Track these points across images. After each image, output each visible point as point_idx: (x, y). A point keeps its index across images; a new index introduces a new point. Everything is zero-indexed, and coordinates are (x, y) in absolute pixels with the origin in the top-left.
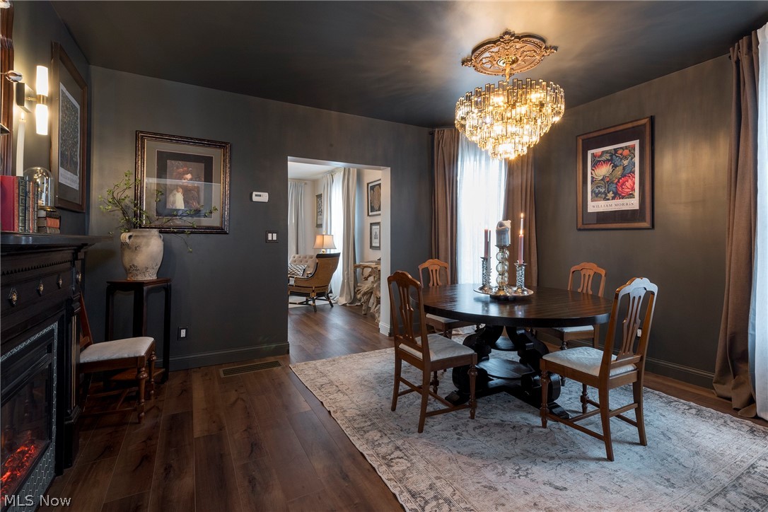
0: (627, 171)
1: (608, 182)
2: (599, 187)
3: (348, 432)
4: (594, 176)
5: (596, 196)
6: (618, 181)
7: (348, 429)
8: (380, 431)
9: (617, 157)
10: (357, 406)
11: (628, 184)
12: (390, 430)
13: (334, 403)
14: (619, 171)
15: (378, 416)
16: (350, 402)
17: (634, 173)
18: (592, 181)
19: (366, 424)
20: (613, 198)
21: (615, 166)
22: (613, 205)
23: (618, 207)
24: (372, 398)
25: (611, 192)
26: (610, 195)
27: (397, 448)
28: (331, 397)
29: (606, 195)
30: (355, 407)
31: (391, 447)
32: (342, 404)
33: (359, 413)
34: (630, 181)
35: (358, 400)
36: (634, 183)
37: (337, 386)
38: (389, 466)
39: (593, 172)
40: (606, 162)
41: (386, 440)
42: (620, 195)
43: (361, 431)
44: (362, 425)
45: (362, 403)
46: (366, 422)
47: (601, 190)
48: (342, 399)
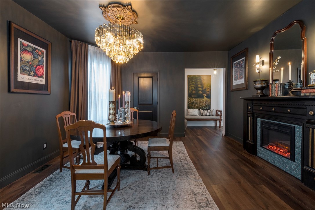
0: (40, 63)
1: (31, 65)
2: (26, 66)
3: (195, 169)
4: (22, 57)
5: (23, 71)
6: (36, 67)
7: (195, 170)
8: (183, 167)
9: (36, 53)
10: (188, 180)
11: (41, 70)
12: (180, 166)
13: (199, 185)
14: (36, 62)
15: (181, 172)
16: (191, 183)
17: (43, 65)
18: (21, 61)
19: (187, 170)
20: (34, 76)
21: (35, 58)
22: (34, 80)
23: (36, 81)
24: (179, 182)
25: (32, 72)
26: (32, 73)
27: (181, 161)
28: (201, 191)
29: (30, 73)
30: (189, 179)
31: (183, 162)
32: (195, 183)
33: (188, 176)
34: (41, 69)
35: (186, 183)
36: (43, 71)
37: (196, 200)
38: (186, 159)
39: (21, 54)
40: (29, 52)
41: (183, 164)
42: (37, 75)
43: (190, 169)
44: (189, 171)
45: (185, 181)
46: (187, 171)
47: (26, 68)
48: (194, 187)
